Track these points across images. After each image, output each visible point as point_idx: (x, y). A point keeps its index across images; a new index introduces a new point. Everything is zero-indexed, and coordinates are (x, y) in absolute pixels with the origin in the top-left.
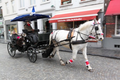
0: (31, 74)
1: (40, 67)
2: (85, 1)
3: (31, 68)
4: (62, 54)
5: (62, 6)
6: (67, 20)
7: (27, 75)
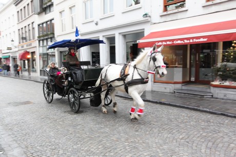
0: (102, 144)
1: (119, 133)
2: (215, 2)
3: (103, 133)
4: (163, 110)
5: (165, 13)
6: (175, 42)
7: (95, 146)
